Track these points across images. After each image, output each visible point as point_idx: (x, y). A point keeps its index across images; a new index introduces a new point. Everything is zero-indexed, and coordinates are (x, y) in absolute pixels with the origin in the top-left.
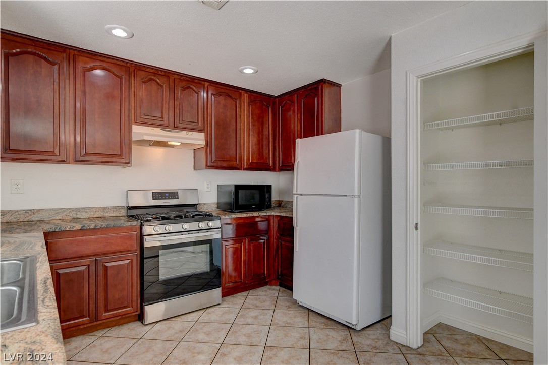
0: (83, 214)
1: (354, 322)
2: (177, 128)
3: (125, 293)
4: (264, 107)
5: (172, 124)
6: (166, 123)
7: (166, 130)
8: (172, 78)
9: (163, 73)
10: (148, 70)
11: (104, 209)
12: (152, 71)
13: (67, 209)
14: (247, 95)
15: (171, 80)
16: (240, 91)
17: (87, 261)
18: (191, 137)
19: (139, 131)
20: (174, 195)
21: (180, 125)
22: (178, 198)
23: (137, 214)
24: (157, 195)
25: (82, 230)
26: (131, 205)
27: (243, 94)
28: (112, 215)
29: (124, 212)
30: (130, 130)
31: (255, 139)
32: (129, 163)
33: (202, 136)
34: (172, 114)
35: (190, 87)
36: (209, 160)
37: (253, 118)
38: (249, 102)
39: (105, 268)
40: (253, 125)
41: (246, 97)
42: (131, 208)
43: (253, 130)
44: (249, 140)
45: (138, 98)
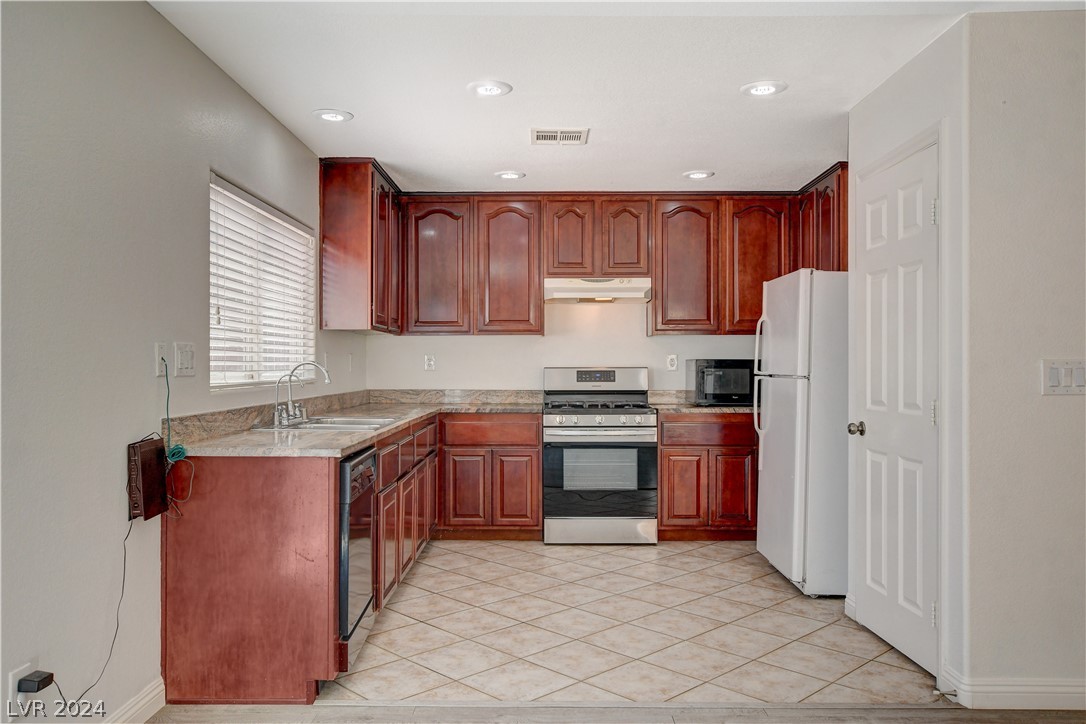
0: (495, 398)
1: (800, 574)
2: (607, 275)
4: (769, 216)
5: (598, 270)
6: (589, 270)
7: (591, 281)
8: (598, 202)
9: (585, 198)
10: (564, 198)
11: (518, 393)
12: (569, 198)
13: (477, 391)
14: (731, 202)
15: (596, 205)
16: (718, 198)
17: (483, 452)
18: (628, 286)
19: (554, 286)
20: (608, 375)
21: (611, 270)
22: (614, 381)
23: (557, 401)
24: (583, 375)
25: (476, 413)
26: (549, 388)
27: (723, 201)
28: (527, 401)
29: (540, 399)
30: (541, 284)
31: (749, 278)
32: (539, 330)
33: (646, 283)
34: (598, 255)
35: (625, 210)
36: (660, 319)
37: (742, 241)
38: (735, 214)
39: (502, 462)
40: (744, 254)
41: (728, 207)
42: (548, 393)
43: (743, 262)
44: (734, 280)
45: (550, 240)
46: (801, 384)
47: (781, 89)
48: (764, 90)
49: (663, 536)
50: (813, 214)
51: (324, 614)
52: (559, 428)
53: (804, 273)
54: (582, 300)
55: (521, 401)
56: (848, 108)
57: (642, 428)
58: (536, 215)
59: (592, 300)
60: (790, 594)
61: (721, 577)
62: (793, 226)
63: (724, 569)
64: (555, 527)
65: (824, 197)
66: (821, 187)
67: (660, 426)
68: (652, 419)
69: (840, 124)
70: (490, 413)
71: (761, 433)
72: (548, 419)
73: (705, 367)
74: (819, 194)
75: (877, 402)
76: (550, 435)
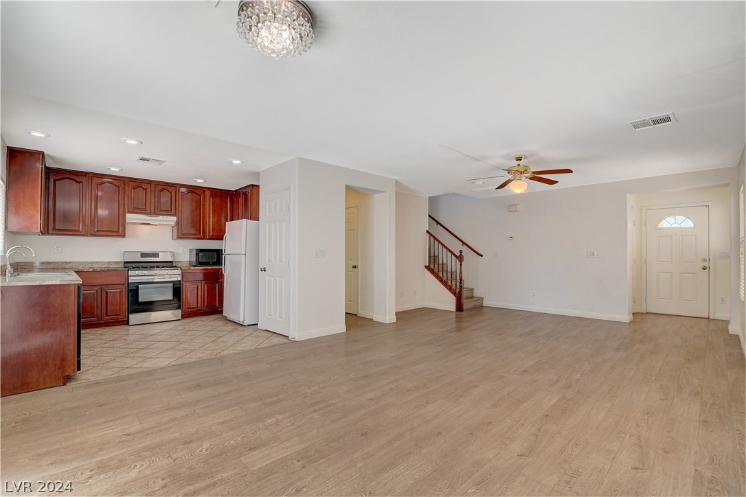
0: (96, 265)
1: (241, 320)
2: (155, 214)
3: (118, 307)
4: (223, 199)
5: (153, 211)
6: (148, 212)
7: (148, 216)
8: (153, 185)
9: (147, 182)
10: (137, 181)
11: (109, 262)
12: (140, 181)
13: (86, 262)
14: (210, 191)
16: (204, 189)
17: (96, 288)
18: (166, 219)
19: (130, 217)
20: (156, 255)
22: (158, 257)
23: (130, 265)
24: (143, 255)
25: (93, 271)
26: (125, 261)
27: (206, 191)
29: (122, 265)
30: (124, 216)
31: (216, 220)
32: (123, 236)
33: (174, 219)
34: (152, 206)
35: (165, 189)
36: (180, 234)
37: (213, 206)
38: (211, 196)
39: (107, 293)
40: (214, 211)
41: (208, 193)
42: (125, 263)
43: (214, 213)
44: (210, 221)
45: (130, 198)
46: (243, 256)
47: (242, 163)
48: (237, 162)
49: (183, 316)
50: (241, 201)
51: (72, 347)
52: (135, 276)
53: (244, 220)
54: (143, 224)
55: (111, 266)
56: (259, 171)
57: (174, 275)
58: (123, 187)
59: (149, 224)
60: (239, 326)
61: (211, 325)
62: (232, 203)
63: (212, 323)
64: (134, 318)
65: (245, 194)
66: (244, 191)
67: (182, 274)
68: (179, 271)
69: (257, 175)
70: (101, 271)
71: (225, 275)
72: (131, 273)
73: (199, 251)
74: (243, 193)
75: (270, 261)
76: (132, 280)
